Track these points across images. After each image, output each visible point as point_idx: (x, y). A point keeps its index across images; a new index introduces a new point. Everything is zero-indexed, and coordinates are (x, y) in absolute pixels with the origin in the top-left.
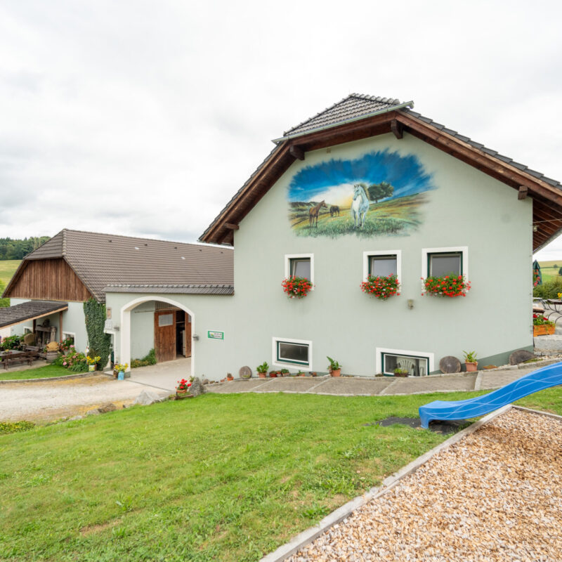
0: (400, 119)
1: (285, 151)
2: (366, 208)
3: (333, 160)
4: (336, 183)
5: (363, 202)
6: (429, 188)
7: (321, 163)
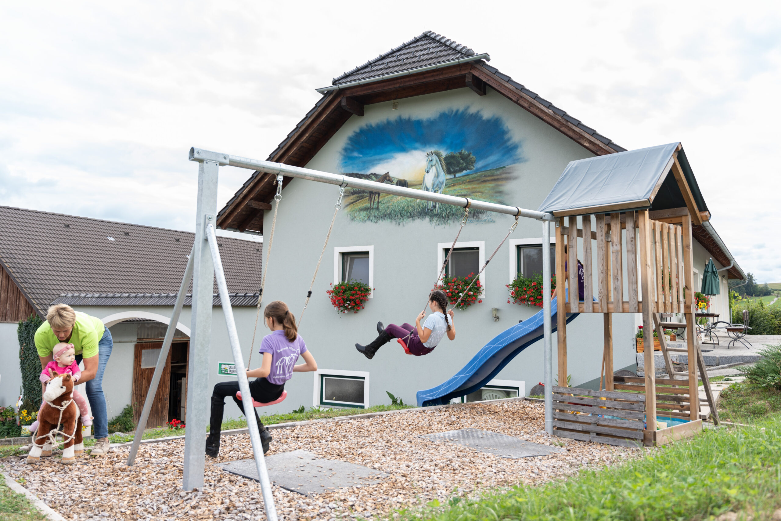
0: (476, 74)
1: (336, 103)
2: (442, 183)
3: (400, 117)
4: (403, 150)
5: (437, 176)
6: (518, 160)
7: (385, 121)
